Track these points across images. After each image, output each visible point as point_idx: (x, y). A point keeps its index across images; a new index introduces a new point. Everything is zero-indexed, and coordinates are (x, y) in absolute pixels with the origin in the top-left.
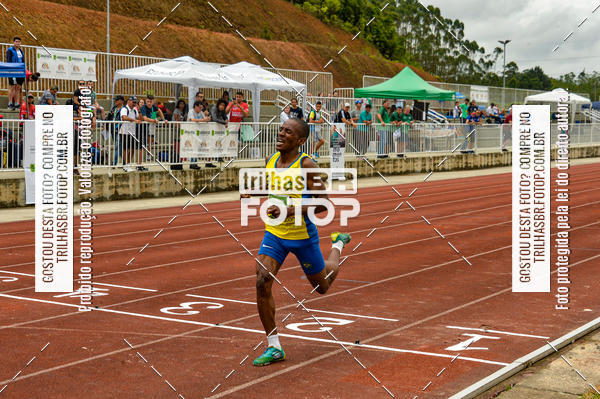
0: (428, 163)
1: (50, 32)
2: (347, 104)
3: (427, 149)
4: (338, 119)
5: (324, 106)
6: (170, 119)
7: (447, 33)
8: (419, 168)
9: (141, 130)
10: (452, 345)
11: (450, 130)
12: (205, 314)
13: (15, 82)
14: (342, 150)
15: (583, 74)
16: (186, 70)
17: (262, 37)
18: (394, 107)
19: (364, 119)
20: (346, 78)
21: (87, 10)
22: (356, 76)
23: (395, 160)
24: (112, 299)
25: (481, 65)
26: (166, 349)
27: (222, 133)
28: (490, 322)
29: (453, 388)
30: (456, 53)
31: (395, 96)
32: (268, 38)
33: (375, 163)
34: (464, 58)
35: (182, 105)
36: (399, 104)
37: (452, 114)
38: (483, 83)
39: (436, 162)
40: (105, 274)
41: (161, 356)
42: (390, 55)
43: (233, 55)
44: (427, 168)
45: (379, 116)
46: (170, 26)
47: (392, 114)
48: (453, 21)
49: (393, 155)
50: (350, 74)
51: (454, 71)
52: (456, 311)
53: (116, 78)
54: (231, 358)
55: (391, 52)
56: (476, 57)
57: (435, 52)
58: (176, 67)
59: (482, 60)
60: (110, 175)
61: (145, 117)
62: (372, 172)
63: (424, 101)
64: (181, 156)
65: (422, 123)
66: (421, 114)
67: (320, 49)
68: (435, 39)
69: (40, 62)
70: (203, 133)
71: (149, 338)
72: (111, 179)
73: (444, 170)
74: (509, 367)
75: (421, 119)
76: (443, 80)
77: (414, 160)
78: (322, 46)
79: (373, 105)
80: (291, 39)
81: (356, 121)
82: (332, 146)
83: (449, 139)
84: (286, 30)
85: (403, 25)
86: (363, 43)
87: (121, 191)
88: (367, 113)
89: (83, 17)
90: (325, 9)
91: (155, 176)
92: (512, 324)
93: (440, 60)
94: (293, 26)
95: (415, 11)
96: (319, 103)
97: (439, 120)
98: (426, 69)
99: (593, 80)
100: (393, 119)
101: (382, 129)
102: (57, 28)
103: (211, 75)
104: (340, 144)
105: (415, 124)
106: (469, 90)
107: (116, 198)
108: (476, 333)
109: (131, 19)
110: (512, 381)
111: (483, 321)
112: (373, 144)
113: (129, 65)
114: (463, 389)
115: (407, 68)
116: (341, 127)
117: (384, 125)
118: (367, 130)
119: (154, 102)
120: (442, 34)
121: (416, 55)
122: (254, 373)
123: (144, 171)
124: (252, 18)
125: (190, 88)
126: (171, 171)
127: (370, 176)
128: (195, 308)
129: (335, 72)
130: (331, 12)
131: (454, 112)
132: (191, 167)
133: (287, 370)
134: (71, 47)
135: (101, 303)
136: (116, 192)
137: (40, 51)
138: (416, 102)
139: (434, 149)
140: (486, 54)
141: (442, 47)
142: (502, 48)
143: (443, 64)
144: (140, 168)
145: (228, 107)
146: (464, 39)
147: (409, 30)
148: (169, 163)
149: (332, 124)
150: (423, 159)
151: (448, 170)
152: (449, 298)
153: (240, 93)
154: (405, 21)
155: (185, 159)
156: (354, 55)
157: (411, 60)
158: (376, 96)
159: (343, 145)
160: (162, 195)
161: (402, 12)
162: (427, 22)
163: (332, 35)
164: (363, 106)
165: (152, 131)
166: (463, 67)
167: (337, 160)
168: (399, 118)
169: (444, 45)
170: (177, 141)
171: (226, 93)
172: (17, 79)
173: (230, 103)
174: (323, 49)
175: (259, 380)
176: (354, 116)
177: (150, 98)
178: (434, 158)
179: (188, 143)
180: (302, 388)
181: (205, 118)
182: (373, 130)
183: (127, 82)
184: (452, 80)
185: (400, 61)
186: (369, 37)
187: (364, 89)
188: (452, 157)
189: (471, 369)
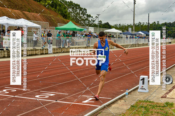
3: (76, 45)
10: (84, 101)
11: (83, 40)
12: (11, 93)
15: (120, 24)
16: (5, 20)
17: (28, 12)
19: (58, 36)
22: (56, 24)
28: (95, 94)
30: (85, 18)
32: (30, 12)
33: (61, 49)
36: (68, 32)
38: (92, 26)
42: (66, 18)
43: (19, 16)
47: (66, 35)
48: (84, 8)
49: (66, 47)
50: (54, 23)
51: (84, 23)
54: (19, 106)
56: (90, 19)
58: (1, 19)
59: (92, 20)
63: (76, 31)
65: (75, 38)
68: (79, 14)
74: (100, 107)
75: (75, 36)
76: (81, 25)
77: (73, 48)
83: (83, 42)
84: (35, 10)
86: (58, 14)
88: (59, 34)
90: (47, 4)
92: (101, 95)
95: (73, 5)
96: (45, 31)
97: (80, 37)
98: (76, 22)
99: (123, 26)
103: (12, 22)
106: (89, 28)
108: (91, 97)
110: (101, 111)
115: (70, 22)
116: (51, 38)
117: (64, 38)
120: (81, 12)
122: (26, 110)
124: (25, 6)
125: (6, 26)
127: (60, 53)
128: (7, 91)
129: (50, 22)
133: (35, 109)
138: (73, 31)
139: (78, 45)
140: (93, 18)
141: (80, 16)
142: (98, 17)
143: (81, 21)
146: (87, 14)
152: (83, 87)
154: (70, 8)
155: (5, 47)
156: (55, 17)
157: (72, 19)
158: (61, 29)
162: (76, 8)
166: (87, 22)
167: (50, 48)
168: (68, 36)
170: (2, 42)
179: (5, 42)
180: (40, 114)
184: (83, 25)
185: (69, 19)
186: (60, 12)
187: (58, 27)
188: (83, 47)
189: (89, 108)
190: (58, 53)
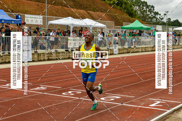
0: (143, 49)
1: (29, 10)
2: (119, 31)
3: (143, 45)
4: (116, 36)
5: (112, 32)
6: (65, 36)
7: (149, 9)
8: (141, 51)
9: (56, 39)
10: (151, 104)
11: (150, 39)
12: (76, 95)
13: (19, 25)
14: (117, 45)
16: (70, 21)
17: (93, 11)
18: (133, 32)
19: (124, 36)
20: (118, 23)
21: (40, 3)
22: (121, 23)
23: (133, 48)
24: (48, 90)
25: (160, 19)
26: (64, 105)
27: (81, 40)
28: (163, 97)
29: (151, 118)
30: (152, 15)
31: (133, 29)
32: (94, 11)
33: (127, 49)
34: (154, 17)
35: (68, 32)
36: (134, 31)
37: (151, 34)
38: (160, 25)
39: (146, 49)
40: (46, 83)
41: (63, 107)
42: (132, 16)
43: (84, 16)
44: (143, 51)
45: (128, 35)
46: (65, 8)
47: (132, 34)
48: (151, 6)
49: (132, 47)
50: (119, 22)
51: (151, 21)
52: (153, 94)
53: (49, 24)
54: (84, 108)
55: (132, 15)
56: (158, 17)
57: (146, 15)
58: (67, 20)
59: (160, 18)
60: (47, 53)
61: (57, 35)
62: (126, 52)
63: (142, 30)
64: (68, 47)
65: (142, 37)
66: (141, 34)
67: (110, 15)
68: (145, 11)
69: (26, 19)
70: (75, 40)
71: (59, 102)
72: (47, 54)
73: (148, 51)
74: (169, 111)
75: (141, 36)
76: (148, 24)
77: (139, 48)
78: (111, 14)
79: (126, 31)
80: (102, 12)
81: (121, 36)
82: (114, 44)
83: (150, 42)
84: (100, 9)
85: (136, 7)
86: (123, 13)
87: (50, 58)
88: (125, 34)
89: (39, 5)
90: (112, 2)
91: (61, 53)
92: (169, 98)
93: (147, 18)
94: (102, 7)
95: (139, 3)
96: (110, 31)
97: (147, 36)
98: (143, 20)
100: (133, 36)
101: (129, 39)
102: (31, 9)
103: (77, 23)
104: (116, 43)
105: (139, 37)
106: (156, 26)
107: (49, 60)
108: (158, 101)
109: (53, 6)
110: (169, 115)
111: (161, 97)
112: (127, 43)
113: (53, 19)
114: (154, 118)
115: (137, 20)
116: (117, 38)
117: (130, 38)
118: (125, 39)
119: (60, 31)
120: (148, 10)
121: (139, 16)
122: (91, 113)
123: (57, 52)
124: (90, 5)
125: (71, 26)
126: (65, 52)
127: (125, 53)
128: (73, 93)
129: (115, 21)
130: (114, 3)
131: (151, 33)
132: (71, 50)
133: (101, 112)
134: (35, 14)
135: (45, 91)
136: (49, 58)
137: (26, 15)
138: (140, 30)
139: (145, 45)
140: (161, 16)
141: (147, 14)
142: (166, 14)
143: (148, 19)
144: (56, 51)
145: (82, 32)
146: (154, 11)
147: (137, 8)
148: (65, 49)
149: (114, 37)
150: (142, 48)
151: (149, 51)
152: (150, 90)
153: (86, 28)
154: (136, 6)
155: (70, 48)
156: (120, 16)
157: (138, 18)
158: (127, 29)
159: (117, 44)
160: (62, 59)
161: (135, 3)
162: (143, 6)
163: (114, 10)
164: (124, 32)
165: (59, 39)
166: (154, 20)
167: (116, 48)
168: (134, 35)
169: (148, 13)
170: (67, 43)
171: (82, 28)
172: (19, 24)
173: (83, 31)
174: (111, 15)
175: (92, 115)
176: (121, 35)
177: (59, 29)
178: (145, 47)
179: (70, 43)
180: (106, 117)
181: (76, 35)
182: (127, 39)
183: (52, 25)
184: (151, 24)
185: (135, 18)
186: (125, 11)
187: (124, 27)
188: (151, 47)
189: (157, 112)
190: (123, 53)
